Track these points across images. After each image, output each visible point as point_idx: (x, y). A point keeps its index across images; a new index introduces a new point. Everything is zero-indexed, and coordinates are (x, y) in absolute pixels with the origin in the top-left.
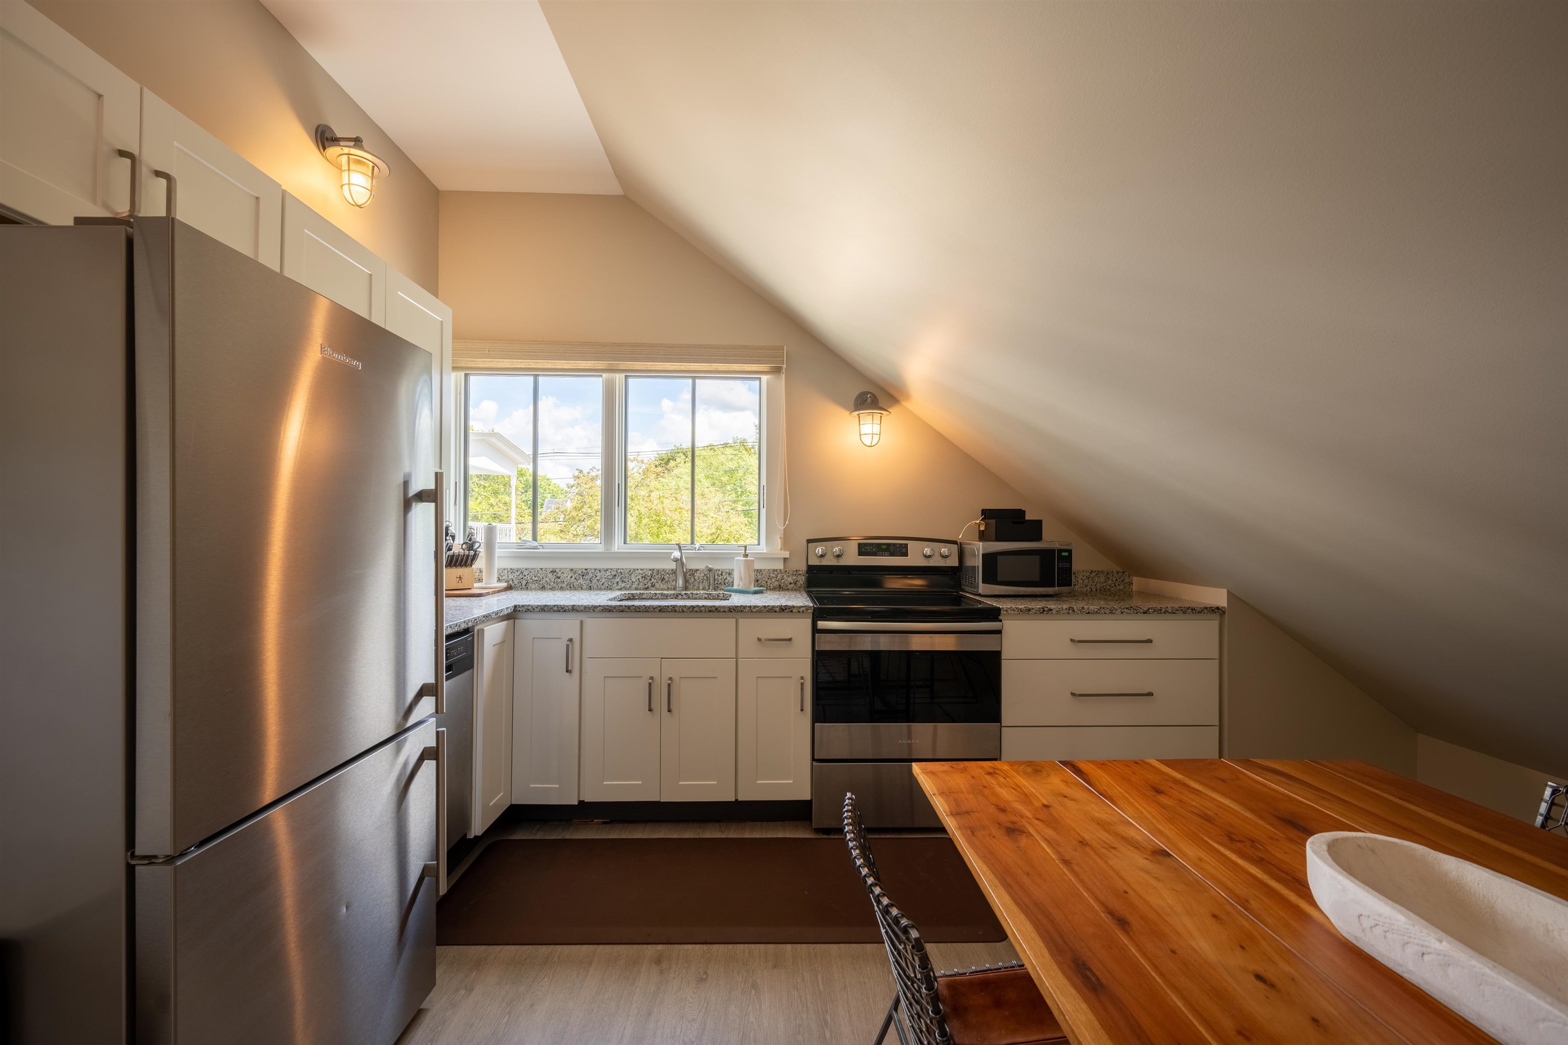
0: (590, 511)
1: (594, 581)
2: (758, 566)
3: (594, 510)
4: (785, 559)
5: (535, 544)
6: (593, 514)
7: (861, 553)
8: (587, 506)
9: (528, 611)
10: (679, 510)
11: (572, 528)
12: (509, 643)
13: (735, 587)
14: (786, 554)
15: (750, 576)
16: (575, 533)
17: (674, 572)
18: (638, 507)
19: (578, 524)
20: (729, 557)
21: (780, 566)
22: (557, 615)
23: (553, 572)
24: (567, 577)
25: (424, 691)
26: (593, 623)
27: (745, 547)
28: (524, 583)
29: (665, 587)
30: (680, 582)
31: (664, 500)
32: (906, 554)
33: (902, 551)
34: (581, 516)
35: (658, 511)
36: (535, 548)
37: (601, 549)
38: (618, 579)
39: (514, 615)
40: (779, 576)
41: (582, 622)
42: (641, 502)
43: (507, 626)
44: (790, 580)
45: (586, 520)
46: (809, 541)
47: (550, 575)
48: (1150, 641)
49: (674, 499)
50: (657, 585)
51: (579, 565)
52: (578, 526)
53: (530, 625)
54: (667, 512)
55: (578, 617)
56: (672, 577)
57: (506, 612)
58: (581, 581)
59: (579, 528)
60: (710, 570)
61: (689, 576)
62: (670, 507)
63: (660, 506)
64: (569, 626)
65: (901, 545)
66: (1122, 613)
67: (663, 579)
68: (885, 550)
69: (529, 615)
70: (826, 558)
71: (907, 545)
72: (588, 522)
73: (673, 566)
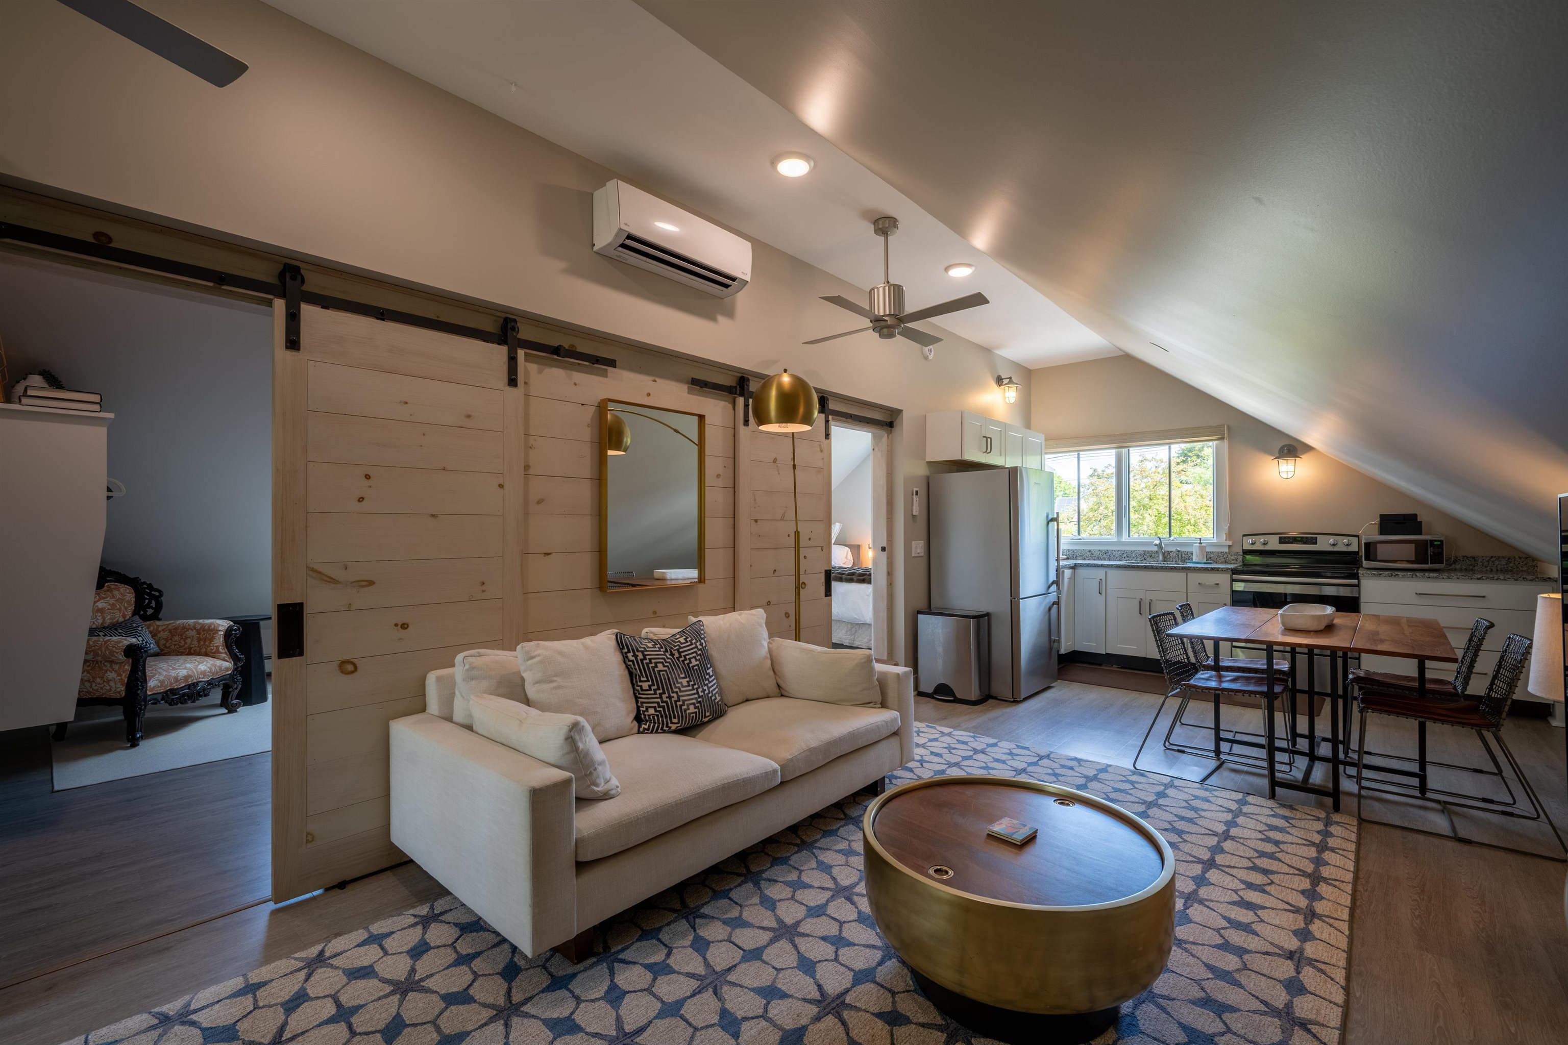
0: (1106, 511)
1: (1112, 556)
2: (1208, 550)
3: (1110, 510)
4: (1229, 546)
5: (1080, 537)
6: (1109, 514)
7: (1281, 543)
8: (1103, 507)
9: (1081, 566)
10: (1206, 508)
11: (1088, 528)
12: (1073, 578)
13: (1194, 560)
14: (1230, 543)
15: (1203, 555)
16: (1092, 533)
17: (1157, 552)
18: (1156, 506)
19: (1095, 524)
20: (1190, 544)
21: (1227, 550)
22: (1095, 568)
23: (1090, 551)
24: (1097, 554)
25: (1053, 583)
26: (1112, 573)
27: (1200, 539)
28: (1075, 556)
29: (1152, 560)
30: (1161, 557)
31: (1187, 499)
32: (1316, 543)
33: (1314, 541)
34: (1097, 517)
35: (1180, 510)
36: (1080, 539)
37: (1115, 539)
38: (1125, 555)
39: (1074, 567)
40: (1225, 556)
41: (1106, 572)
42: (1160, 501)
43: (1072, 572)
44: (1232, 558)
45: (1102, 521)
46: (1244, 536)
47: (1088, 553)
48: (1484, 597)
49: (1200, 497)
50: (1147, 559)
51: (1104, 548)
52: (1094, 526)
53: (1081, 572)
54: (1190, 510)
55: (1106, 569)
56: (1156, 555)
57: (1072, 565)
58: (1104, 556)
59: (1095, 528)
60: (1179, 551)
61: (1166, 556)
62: (1194, 505)
63: (1183, 505)
64: (1100, 573)
65: (1312, 538)
66: (1458, 578)
67: (1151, 556)
68: (1298, 541)
69: (1080, 568)
70: (1256, 545)
71: (1316, 538)
72: (1103, 523)
73: (1156, 549)
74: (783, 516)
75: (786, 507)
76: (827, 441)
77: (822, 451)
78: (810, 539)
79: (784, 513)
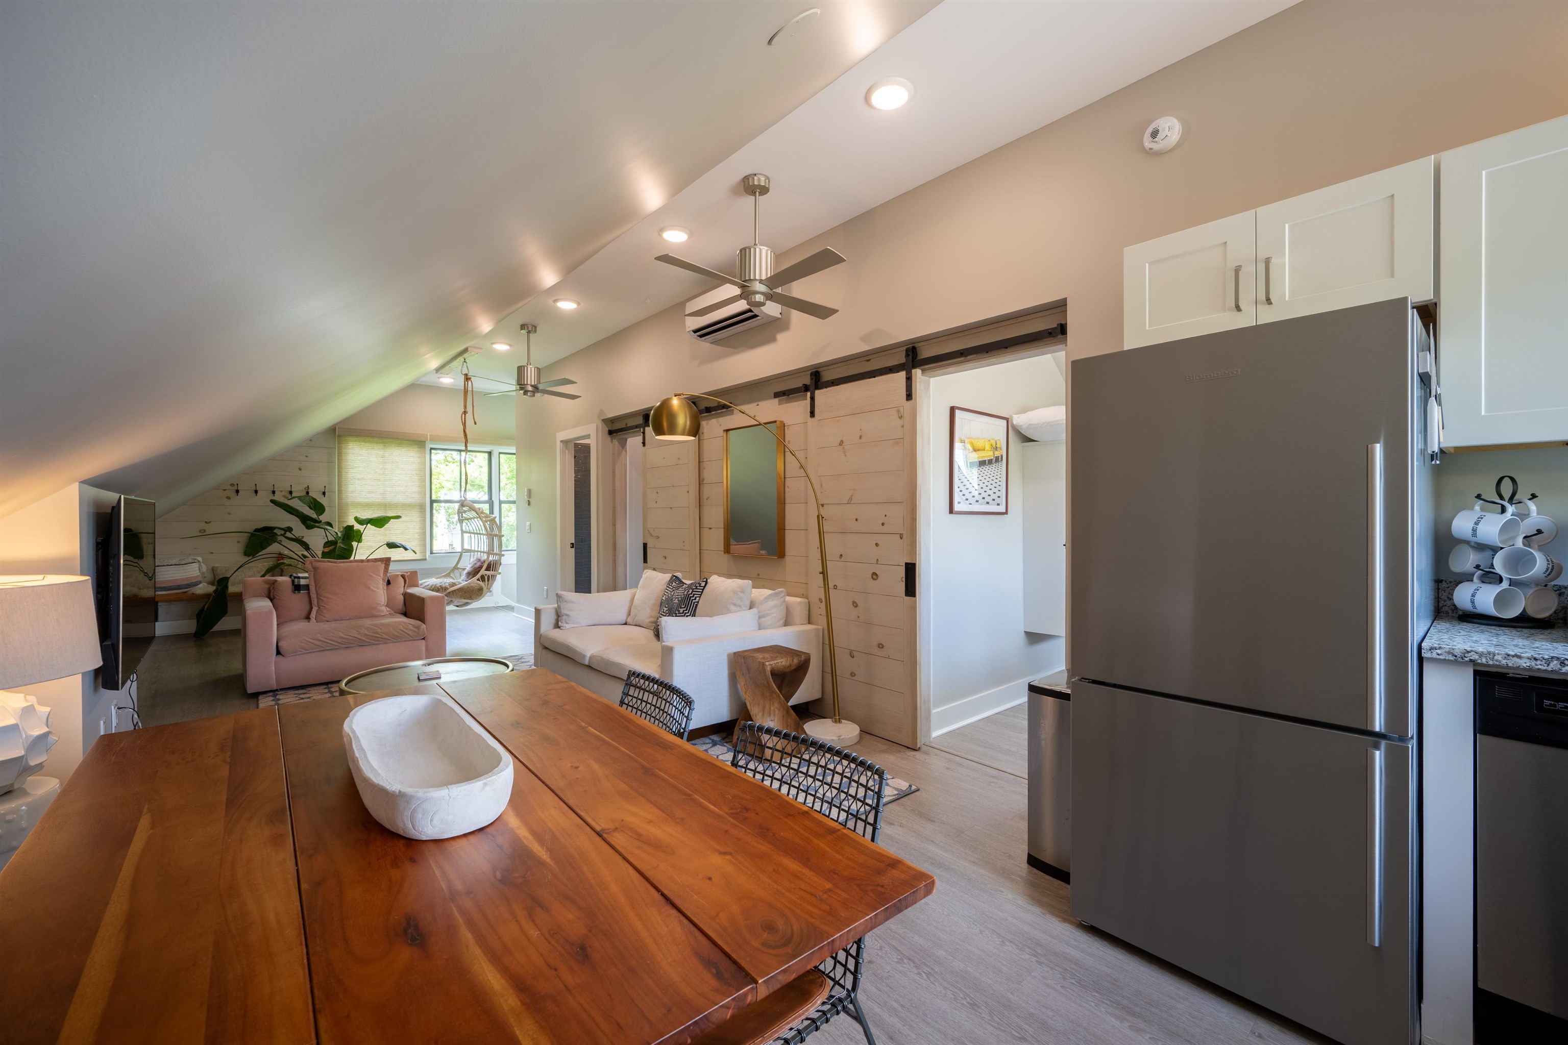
74: (851, 498)
75: (854, 490)
76: (910, 402)
77: (901, 417)
78: (883, 524)
79: (851, 496)
